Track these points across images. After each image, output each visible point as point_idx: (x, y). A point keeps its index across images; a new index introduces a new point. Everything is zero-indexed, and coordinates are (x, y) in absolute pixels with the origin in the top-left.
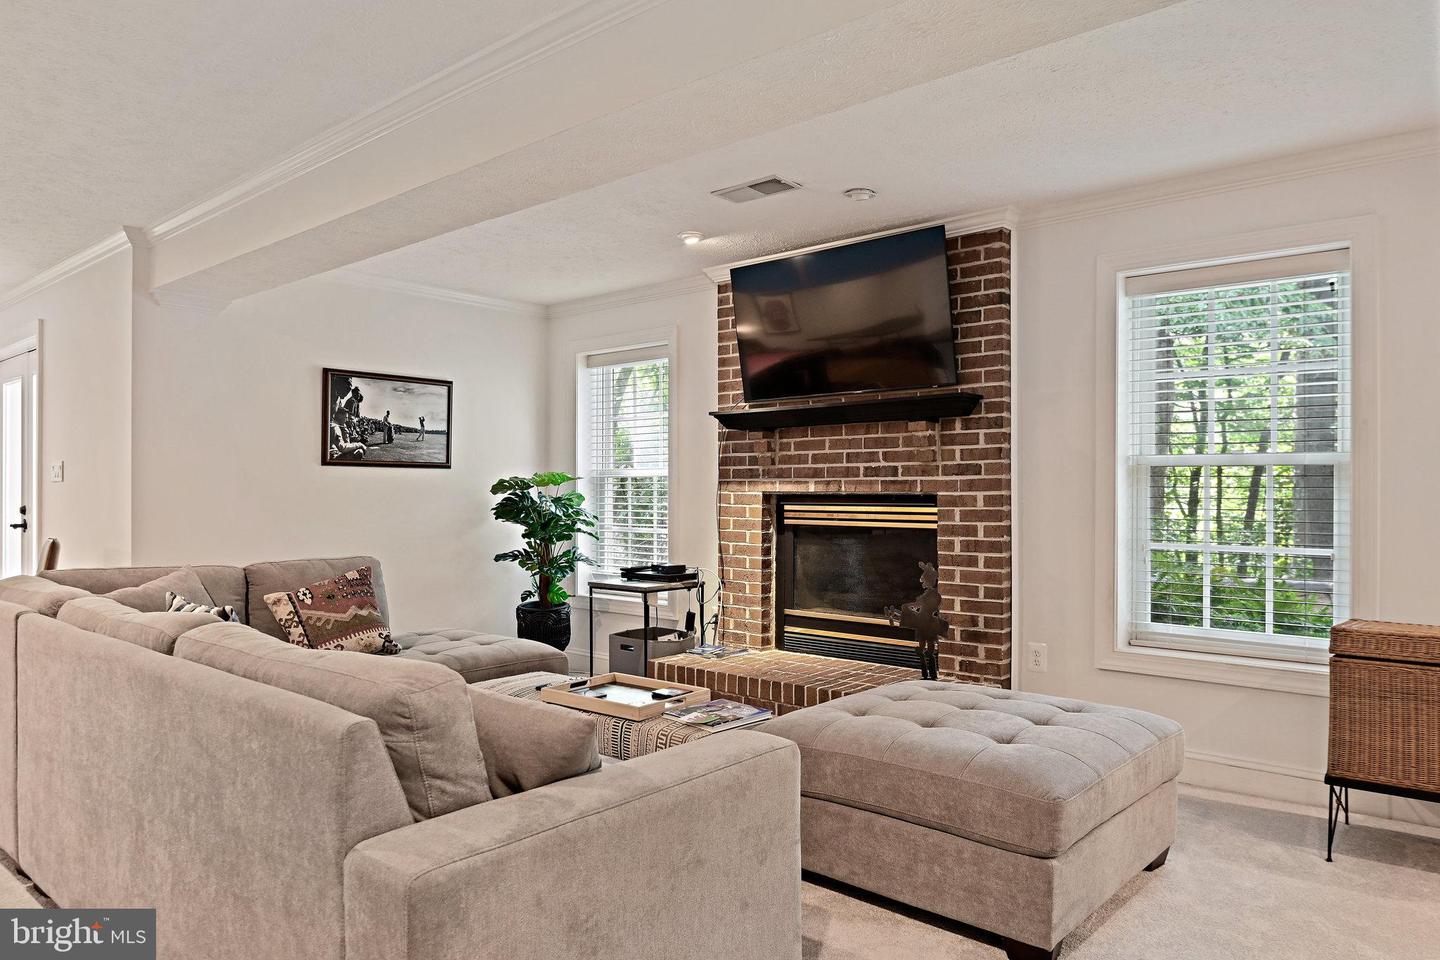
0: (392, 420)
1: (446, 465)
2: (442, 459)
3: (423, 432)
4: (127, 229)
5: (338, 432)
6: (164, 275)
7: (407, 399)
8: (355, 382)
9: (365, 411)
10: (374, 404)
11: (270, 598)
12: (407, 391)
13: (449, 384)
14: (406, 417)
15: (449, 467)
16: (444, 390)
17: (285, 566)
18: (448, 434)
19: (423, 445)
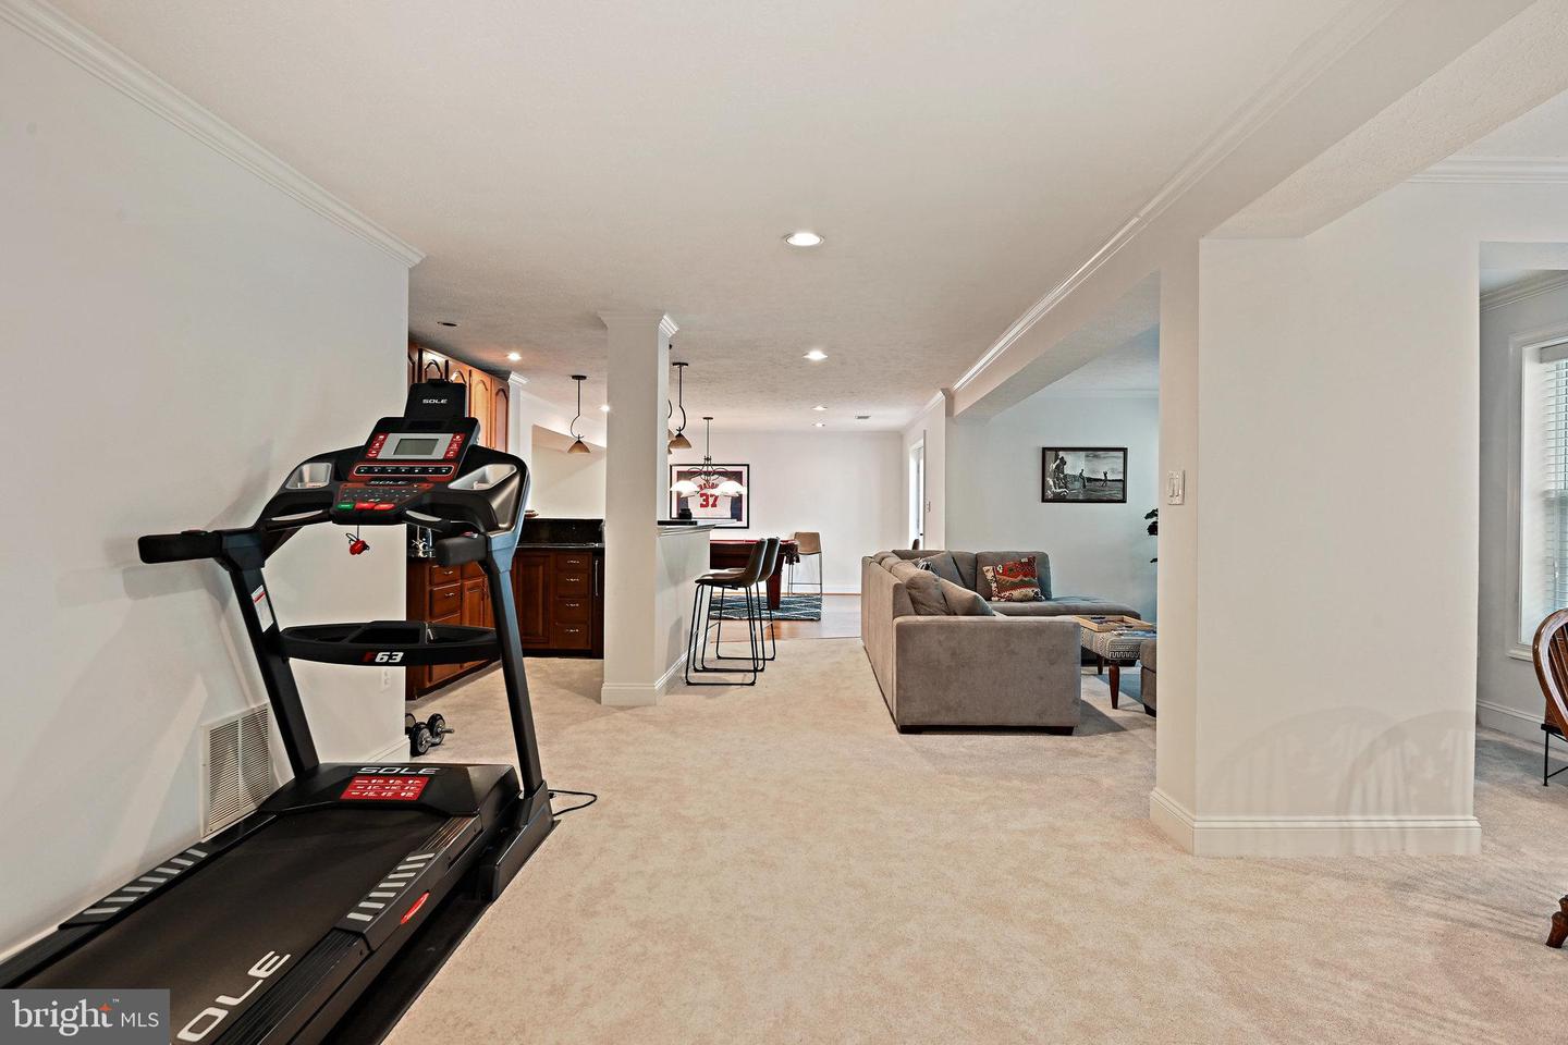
0: (1085, 475)
1: (1124, 501)
2: (1120, 497)
3: (1106, 480)
4: (943, 390)
5: (1051, 483)
6: (961, 407)
7: (1096, 462)
8: (1061, 454)
9: (1068, 470)
10: (1075, 466)
11: (985, 569)
12: (1095, 456)
13: (1124, 450)
14: (1094, 472)
15: (1125, 502)
16: (1121, 454)
17: (997, 554)
18: (1124, 481)
19: (1107, 489)
